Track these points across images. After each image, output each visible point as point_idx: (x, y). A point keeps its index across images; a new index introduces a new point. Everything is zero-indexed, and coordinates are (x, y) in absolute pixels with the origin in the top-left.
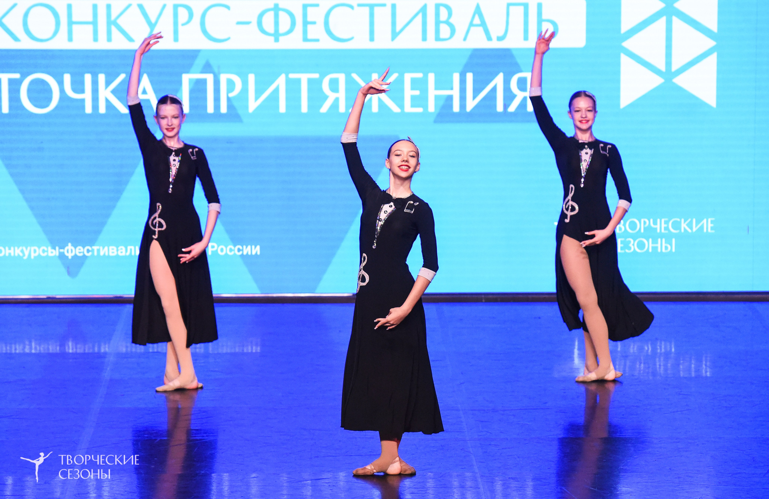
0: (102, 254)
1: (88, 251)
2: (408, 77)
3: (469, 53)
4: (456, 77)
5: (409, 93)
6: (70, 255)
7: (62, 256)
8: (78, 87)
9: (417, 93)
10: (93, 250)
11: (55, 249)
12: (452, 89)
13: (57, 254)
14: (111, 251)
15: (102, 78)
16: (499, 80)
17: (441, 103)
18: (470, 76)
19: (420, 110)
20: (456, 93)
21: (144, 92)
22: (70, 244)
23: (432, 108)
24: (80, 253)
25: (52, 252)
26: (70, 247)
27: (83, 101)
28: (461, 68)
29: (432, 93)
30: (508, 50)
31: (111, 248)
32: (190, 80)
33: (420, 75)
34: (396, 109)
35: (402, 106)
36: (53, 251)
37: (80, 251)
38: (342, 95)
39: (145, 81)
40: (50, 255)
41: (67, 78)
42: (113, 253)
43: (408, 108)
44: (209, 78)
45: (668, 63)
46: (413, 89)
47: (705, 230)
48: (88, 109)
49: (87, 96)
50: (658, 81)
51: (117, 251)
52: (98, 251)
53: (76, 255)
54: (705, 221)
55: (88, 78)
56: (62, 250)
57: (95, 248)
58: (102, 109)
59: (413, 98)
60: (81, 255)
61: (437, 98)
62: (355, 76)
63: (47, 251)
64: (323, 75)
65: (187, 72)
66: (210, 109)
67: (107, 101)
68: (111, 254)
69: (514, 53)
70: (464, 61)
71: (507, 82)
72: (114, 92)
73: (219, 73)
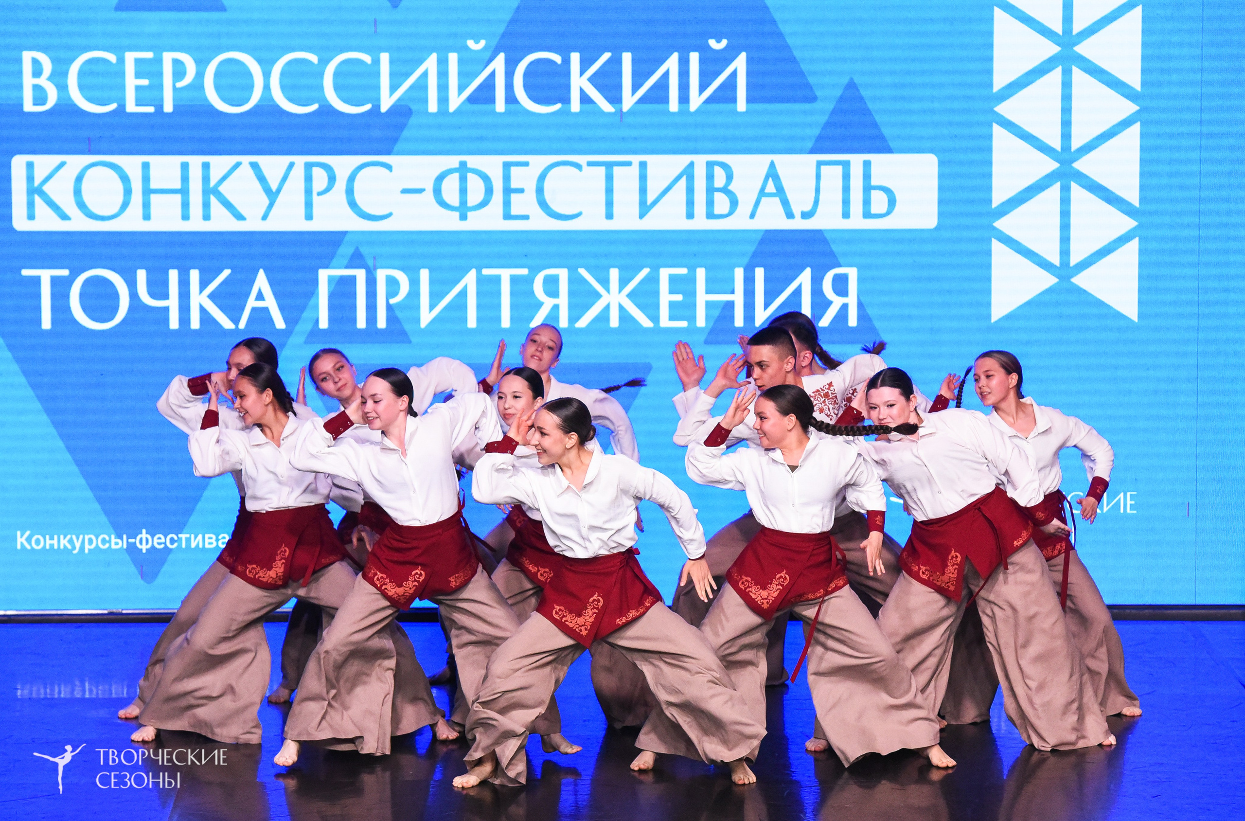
0: (193, 545)
1: (172, 541)
2: (665, 274)
3: (759, 237)
4: (739, 274)
5: (666, 298)
6: (144, 548)
7: (132, 549)
8: (159, 289)
9: (679, 298)
10: (180, 539)
11: (122, 539)
12: (733, 292)
13: (125, 546)
14: (207, 541)
15: (194, 275)
16: (805, 278)
17: (716, 313)
18: (760, 273)
19: (684, 324)
20: (738, 298)
21: (260, 297)
22: (144, 531)
23: (701, 321)
24: (159, 544)
25: (117, 544)
26: (144, 535)
27: (167, 309)
28: (746, 260)
29: (702, 298)
30: (820, 232)
31: (207, 536)
32: (331, 279)
33: (684, 271)
34: (646, 323)
35: (655, 319)
36: (119, 541)
37: (159, 541)
38: (563, 300)
39: (261, 281)
40: (114, 547)
41: (141, 275)
42: (210, 543)
43: (665, 322)
44: (360, 275)
45: (1065, 253)
46: (671, 292)
47: (1122, 511)
48: (174, 323)
49: (173, 303)
50: (1049, 280)
51: (217, 540)
52: (188, 540)
53: (153, 547)
54: (1122, 495)
55: (173, 275)
56: (131, 540)
57: (183, 536)
58: (195, 323)
59: (672, 305)
60: (162, 546)
61: (709, 305)
62: (583, 272)
63: (110, 541)
64: (535, 270)
65: (327, 267)
66: (361, 323)
67: (203, 310)
68: (207, 546)
69: (828, 236)
70: (751, 249)
71: (817, 281)
72: (211, 296)
73: (375, 268)
